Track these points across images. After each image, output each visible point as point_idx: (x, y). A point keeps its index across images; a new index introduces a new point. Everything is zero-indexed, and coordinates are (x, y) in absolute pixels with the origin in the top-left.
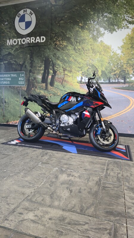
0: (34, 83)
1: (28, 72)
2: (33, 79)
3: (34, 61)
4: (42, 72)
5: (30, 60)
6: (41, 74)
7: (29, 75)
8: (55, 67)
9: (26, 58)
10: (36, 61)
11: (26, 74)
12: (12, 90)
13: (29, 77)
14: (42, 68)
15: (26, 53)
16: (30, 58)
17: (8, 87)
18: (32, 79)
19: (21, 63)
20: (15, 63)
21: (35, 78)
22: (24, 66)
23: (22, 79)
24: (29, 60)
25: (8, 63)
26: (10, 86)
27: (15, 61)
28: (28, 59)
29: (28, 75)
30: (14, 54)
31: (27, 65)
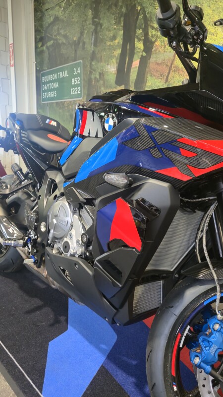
0: (100, 88)
1: (89, 59)
2: (98, 77)
3: (101, 25)
4: (118, 52)
5: (94, 23)
6: (114, 60)
7: (91, 67)
8: (150, 29)
9: (86, 21)
10: (105, 24)
11: (85, 67)
12: (61, 111)
13: (91, 72)
14: (117, 41)
15: (86, 6)
16: (93, 18)
17: (55, 105)
18: (95, 78)
19: (75, 39)
20: (64, 41)
21: (101, 75)
22: (81, 44)
23: (77, 80)
24: (91, 26)
25: (53, 45)
26: (57, 103)
27: (65, 36)
28: (88, 23)
29: (88, 69)
30: (62, 17)
31: (87, 40)
